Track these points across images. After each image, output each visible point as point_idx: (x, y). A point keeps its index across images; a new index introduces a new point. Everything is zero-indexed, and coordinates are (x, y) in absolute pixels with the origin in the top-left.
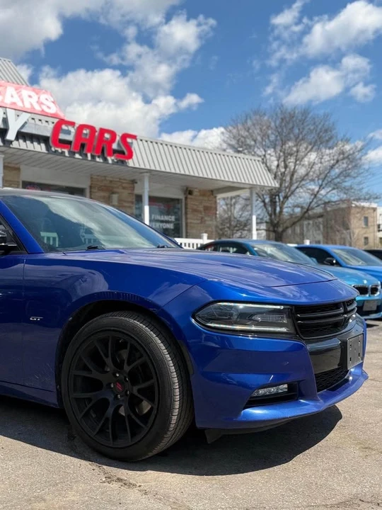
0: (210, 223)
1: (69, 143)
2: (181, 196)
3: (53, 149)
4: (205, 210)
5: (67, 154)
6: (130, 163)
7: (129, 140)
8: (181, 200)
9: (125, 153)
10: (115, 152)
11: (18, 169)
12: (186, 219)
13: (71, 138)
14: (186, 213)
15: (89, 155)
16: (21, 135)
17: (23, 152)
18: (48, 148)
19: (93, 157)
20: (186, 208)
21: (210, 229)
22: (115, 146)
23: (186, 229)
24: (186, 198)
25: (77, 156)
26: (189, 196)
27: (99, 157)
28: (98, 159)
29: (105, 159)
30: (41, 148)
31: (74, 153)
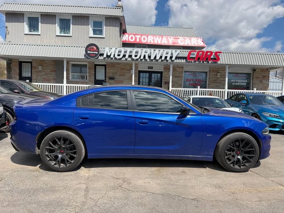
0: (265, 82)
1: (194, 58)
3: (188, 61)
4: (263, 77)
5: (193, 62)
6: (219, 62)
7: (218, 54)
8: (251, 73)
9: (217, 59)
10: (212, 59)
11: (183, 67)
12: (253, 81)
13: (194, 56)
14: (253, 79)
15: (202, 61)
16: (177, 58)
17: (178, 63)
18: (186, 61)
19: (203, 62)
20: (253, 77)
21: (265, 85)
22: (212, 57)
23: (252, 85)
24: (253, 73)
25: (197, 62)
26: (255, 72)
27: (206, 62)
28: (205, 62)
29: (208, 62)
30: (184, 61)
31: (196, 61)
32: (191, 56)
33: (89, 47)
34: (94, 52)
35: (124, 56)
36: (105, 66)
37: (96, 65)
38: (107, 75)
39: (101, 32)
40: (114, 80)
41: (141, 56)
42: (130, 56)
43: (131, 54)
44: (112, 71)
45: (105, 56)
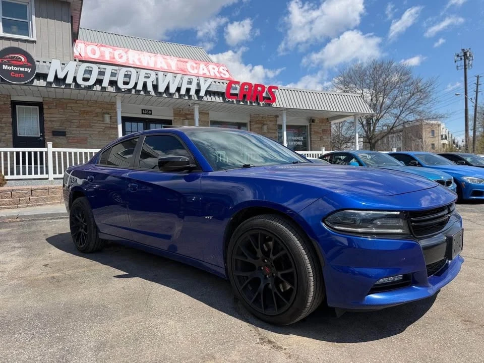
0: (327, 140)
1: (237, 95)
2: (308, 124)
3: (227, 100)
4: (323, 132)
5: (235, 102)
6: (274, 105)
7: (273, 90)
8: (307, 126)
9: (271, 99)
10: (264, 98)
11: (208, 114)
12: (311, 138)
13: (237, 92)
14: (310, 135)
15: (248, 102)
16: (208, 93)
17: (209, 103)
18: (224, 99)
19: (251, 103)
20: (310, 131)
21: (327, 144)
22: (264, 95)
23: (311, 145)
24: (310, 125)
25: (241, 103)
26: (312, 124)
27: (254, 103)
28: (254, 104)
29: (259, 104)
30: (219, 99)
31: (240, 101)
32: (232, 91)
33: (7, 56)
34: (22, 69)
35: (99, 82)
36: (40, 105)
37: (14, 104)
38: (46, 125)
39: (24, 28)
40: (64, 137)
41: (136, 84)
42: (113, 83)
43: (114, 79)
44: (59, 116)
45: (51, 78)
